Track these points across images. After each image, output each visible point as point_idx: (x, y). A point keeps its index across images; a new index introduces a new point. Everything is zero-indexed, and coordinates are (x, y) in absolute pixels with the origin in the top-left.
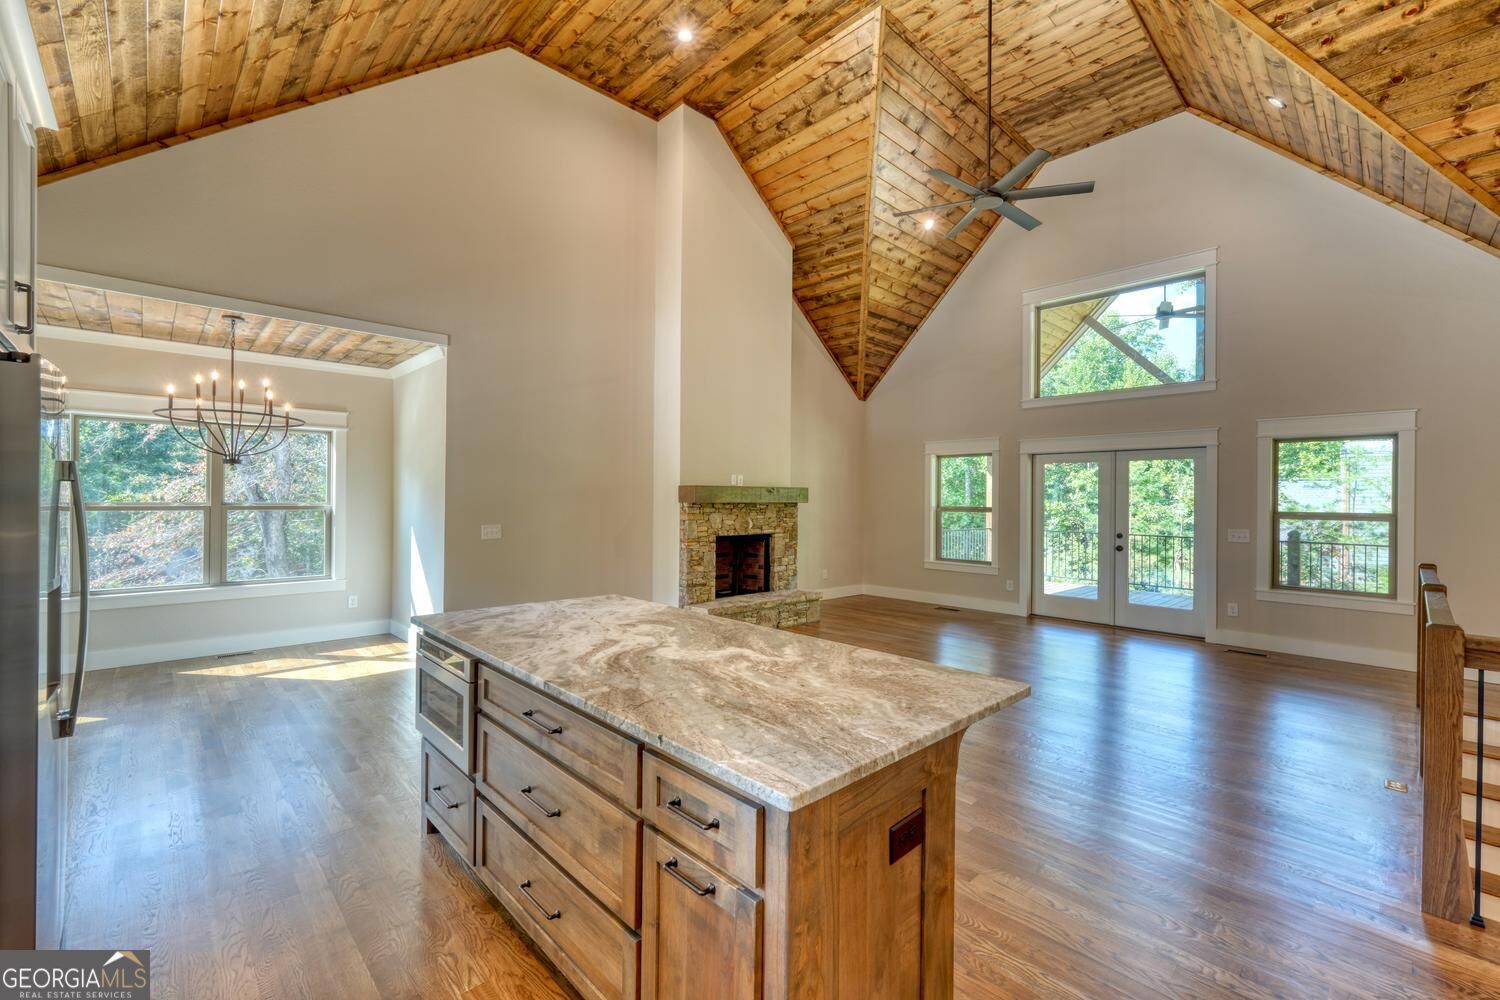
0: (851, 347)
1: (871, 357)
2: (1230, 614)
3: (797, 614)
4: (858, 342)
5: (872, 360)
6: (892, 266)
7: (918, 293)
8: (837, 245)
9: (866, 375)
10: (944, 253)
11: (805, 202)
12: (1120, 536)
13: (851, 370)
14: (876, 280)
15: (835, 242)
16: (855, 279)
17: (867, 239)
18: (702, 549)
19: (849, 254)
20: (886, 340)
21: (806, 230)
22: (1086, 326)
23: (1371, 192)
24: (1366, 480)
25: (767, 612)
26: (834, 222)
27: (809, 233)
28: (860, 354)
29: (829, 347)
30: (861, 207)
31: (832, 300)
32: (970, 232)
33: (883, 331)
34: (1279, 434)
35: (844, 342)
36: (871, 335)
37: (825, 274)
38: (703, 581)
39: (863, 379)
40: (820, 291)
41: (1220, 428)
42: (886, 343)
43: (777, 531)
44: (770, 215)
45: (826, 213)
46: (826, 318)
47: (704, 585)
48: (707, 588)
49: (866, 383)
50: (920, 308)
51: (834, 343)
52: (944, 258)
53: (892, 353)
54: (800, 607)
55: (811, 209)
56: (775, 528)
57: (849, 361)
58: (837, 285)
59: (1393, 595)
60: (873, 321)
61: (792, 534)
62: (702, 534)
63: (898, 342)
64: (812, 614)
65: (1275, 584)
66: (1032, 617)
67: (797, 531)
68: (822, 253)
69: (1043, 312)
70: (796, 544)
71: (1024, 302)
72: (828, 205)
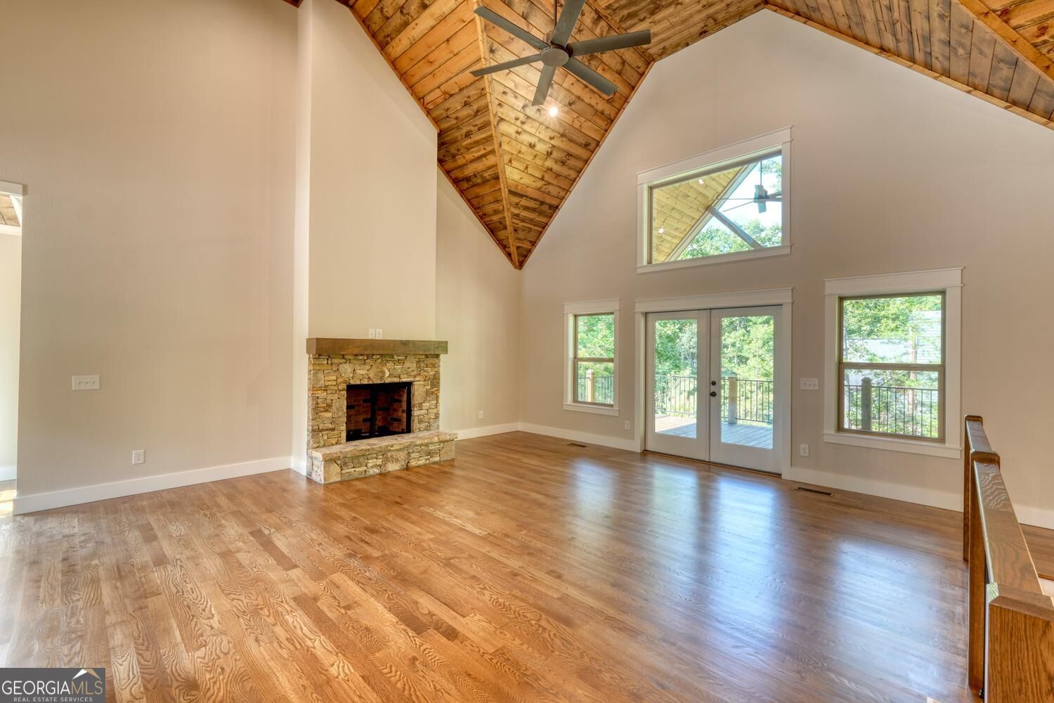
0: (501, 223)
1: (520, 232)
2: (802, 454)
3: (429, 453)
4: (504, 218)
5: (521, 235)
6: (524, 149)
7: (554, 176)
8: (472, 128)
9: (518, 248)
10: (571, 140)
11: (439, 87)
12: (714, 383)
13: (505, 243)
14: (510, 161)
15: (469, 125)
16: (491, 160)
17: (494, 121)
18: (330, 397)
19: (482, 136)
20: (531, 217)
21: (445, 115)
22: (710, 215)
23: (921, 68)
24: (925, 338)
25: (393, 453)
26: (465, 105)
27: (447, 117)
28: (508, 227)
29: (485, 222)
30: (483, 89)
31: (479, 180)
32: (594, 123)
33: (526, 208)
34: (845, 293)
35: (495, 218)
36: (516, 211)
37: (469, 156)
38: (330, 426)
39: (516, 251)
40: (469, 171)
41: (794, 288)
42: (532, 220)
43: (417, 379)
44: (414, 101)
45: (457, 97)
46: (477, 197)
47: (333, 430)
48: (336, 432)
49: (519, 255)
50: (558, 190)
51: (488, 219)
52: (572, 144)
53: (540, 229)
54: (432, 447)
55: (445, 93)
56: (415, 377)
57: (502, 234)
58: (479, 166)
59: (942, 439)
60: (515, 200)
61: (435, 381)
62: (330, 383)
63: (544, 220)
64: (446, 453)
65: (840, 428)
66: (645, 453)
67: (439, 379)
68: (462, 135)
69: (655, 191)
70: (438, 390)
71: (639, 183)
72: (457, 90)
